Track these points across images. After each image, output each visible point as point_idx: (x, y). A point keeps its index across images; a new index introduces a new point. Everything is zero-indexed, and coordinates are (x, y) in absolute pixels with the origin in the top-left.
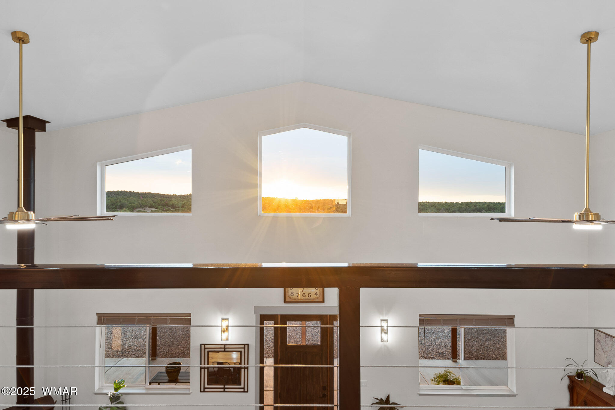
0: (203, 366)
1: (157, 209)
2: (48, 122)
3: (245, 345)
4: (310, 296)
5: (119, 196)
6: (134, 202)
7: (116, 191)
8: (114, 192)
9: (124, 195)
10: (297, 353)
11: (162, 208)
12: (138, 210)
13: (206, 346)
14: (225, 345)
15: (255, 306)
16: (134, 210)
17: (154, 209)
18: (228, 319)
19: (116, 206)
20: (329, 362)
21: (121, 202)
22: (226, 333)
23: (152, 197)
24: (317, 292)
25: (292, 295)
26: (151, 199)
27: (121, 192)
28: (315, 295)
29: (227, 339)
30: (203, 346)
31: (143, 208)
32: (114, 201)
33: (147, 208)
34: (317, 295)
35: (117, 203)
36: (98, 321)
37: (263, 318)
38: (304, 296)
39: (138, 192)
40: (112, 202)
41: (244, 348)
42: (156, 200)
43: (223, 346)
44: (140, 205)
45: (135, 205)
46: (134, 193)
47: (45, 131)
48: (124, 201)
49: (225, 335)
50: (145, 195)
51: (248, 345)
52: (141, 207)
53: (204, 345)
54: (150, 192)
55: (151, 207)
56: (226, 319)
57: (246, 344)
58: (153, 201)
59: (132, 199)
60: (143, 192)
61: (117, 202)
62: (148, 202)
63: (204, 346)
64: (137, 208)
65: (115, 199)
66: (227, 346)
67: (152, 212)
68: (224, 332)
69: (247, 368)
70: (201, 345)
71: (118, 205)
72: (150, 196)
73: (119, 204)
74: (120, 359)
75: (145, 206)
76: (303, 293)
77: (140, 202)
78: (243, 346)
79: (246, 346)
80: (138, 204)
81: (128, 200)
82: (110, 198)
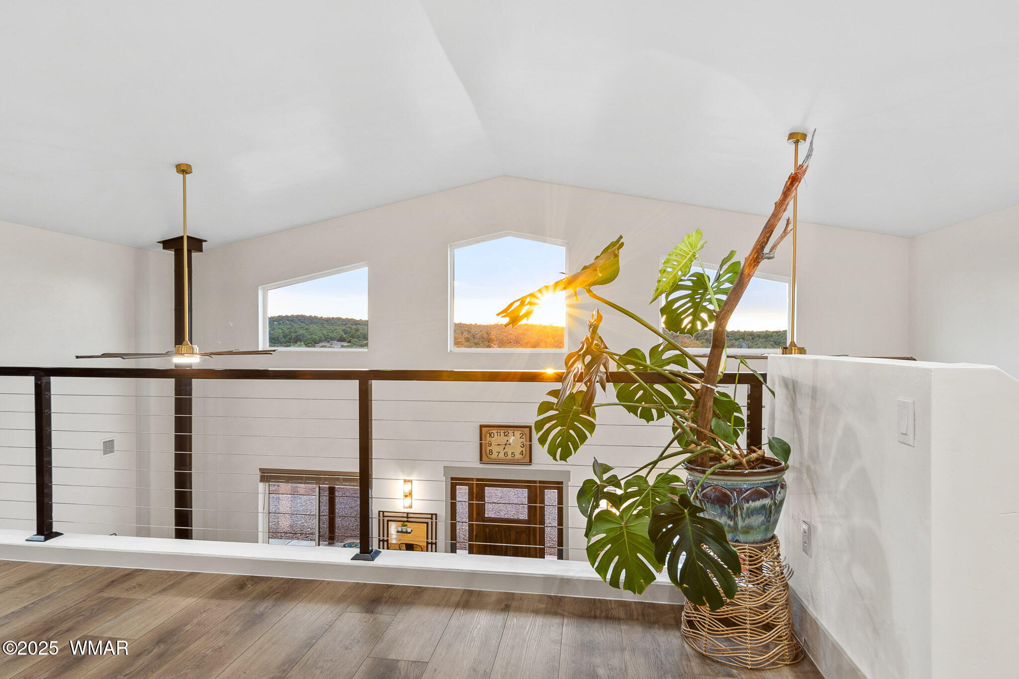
0: (381, 538)
1: (349, 344)
2: (205, 241)
3: (432, 515)
4: (513, 456)
5: (294, 323)
6: (316, 333)
7: (289, 315)
8: (287, 317)
9: (302, 322)
10: (497, 529)
11: (356, 342)
12: (321, 344)
13: (386, 514)
14: (408, 514)
15: (444, 467)
16: (316, 345)
17: (345, 344)
18: (411, 481)
19: (289, 339)
20: (538, 542)
21: (296, 332)
22: (409, 499)
23: (342, 324)
24: (522, 451)
25: (491, 453)
26: (340, 328)
27: (297, 316)
28: (520, 454)
29: (411, 507)
30: (381, 513)
31: (329, 342)
32: (287, 331)
33: (335, 342)
34: (522, 454)
35: (291, 334)
36: (261, 478)
37: (455, 483)
38: (506, 455)
39: (322, 317)
40: (284, 332)
41: (432, 519)
42: (349, 329)
43: (405, 515)
44: (325, 337)
45: (317, 337)
46: (316, 319)
47: (202, 252)
48: (301, 331)
49: (408, 501)
50: (333, 322)
51: (436, 515)
52: (326, 340)
53: (383, 512)
54: (339, 317)
55: (341, 340)
56: (409, 481)
57: (434, 514)
58: (343, 330)
59: (313, 328)
60: (329, 317)
61: (291, 332)
62: (336, 332)
63: (383, 514)
64: (320, 341)
65: (289, 328)
66: (410, 515)
67: (343, 346)
68: (406, 496)
69: (436, 544)
70: (379, 512)
71: (293, 337)
72: (339, 323)
73: (293, 335)
74: (289, 541)
75: (332, 339)
76: (505, 451)
77: (325, 332)
78: (430, 516)
79: (434, 516)
80: (322, 335)
81: (307, 329)
82: (281, 326)
